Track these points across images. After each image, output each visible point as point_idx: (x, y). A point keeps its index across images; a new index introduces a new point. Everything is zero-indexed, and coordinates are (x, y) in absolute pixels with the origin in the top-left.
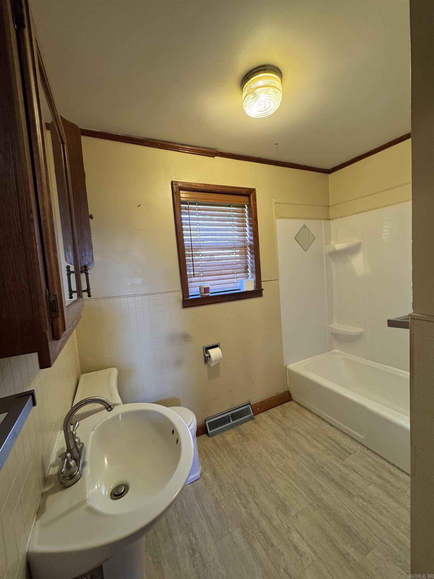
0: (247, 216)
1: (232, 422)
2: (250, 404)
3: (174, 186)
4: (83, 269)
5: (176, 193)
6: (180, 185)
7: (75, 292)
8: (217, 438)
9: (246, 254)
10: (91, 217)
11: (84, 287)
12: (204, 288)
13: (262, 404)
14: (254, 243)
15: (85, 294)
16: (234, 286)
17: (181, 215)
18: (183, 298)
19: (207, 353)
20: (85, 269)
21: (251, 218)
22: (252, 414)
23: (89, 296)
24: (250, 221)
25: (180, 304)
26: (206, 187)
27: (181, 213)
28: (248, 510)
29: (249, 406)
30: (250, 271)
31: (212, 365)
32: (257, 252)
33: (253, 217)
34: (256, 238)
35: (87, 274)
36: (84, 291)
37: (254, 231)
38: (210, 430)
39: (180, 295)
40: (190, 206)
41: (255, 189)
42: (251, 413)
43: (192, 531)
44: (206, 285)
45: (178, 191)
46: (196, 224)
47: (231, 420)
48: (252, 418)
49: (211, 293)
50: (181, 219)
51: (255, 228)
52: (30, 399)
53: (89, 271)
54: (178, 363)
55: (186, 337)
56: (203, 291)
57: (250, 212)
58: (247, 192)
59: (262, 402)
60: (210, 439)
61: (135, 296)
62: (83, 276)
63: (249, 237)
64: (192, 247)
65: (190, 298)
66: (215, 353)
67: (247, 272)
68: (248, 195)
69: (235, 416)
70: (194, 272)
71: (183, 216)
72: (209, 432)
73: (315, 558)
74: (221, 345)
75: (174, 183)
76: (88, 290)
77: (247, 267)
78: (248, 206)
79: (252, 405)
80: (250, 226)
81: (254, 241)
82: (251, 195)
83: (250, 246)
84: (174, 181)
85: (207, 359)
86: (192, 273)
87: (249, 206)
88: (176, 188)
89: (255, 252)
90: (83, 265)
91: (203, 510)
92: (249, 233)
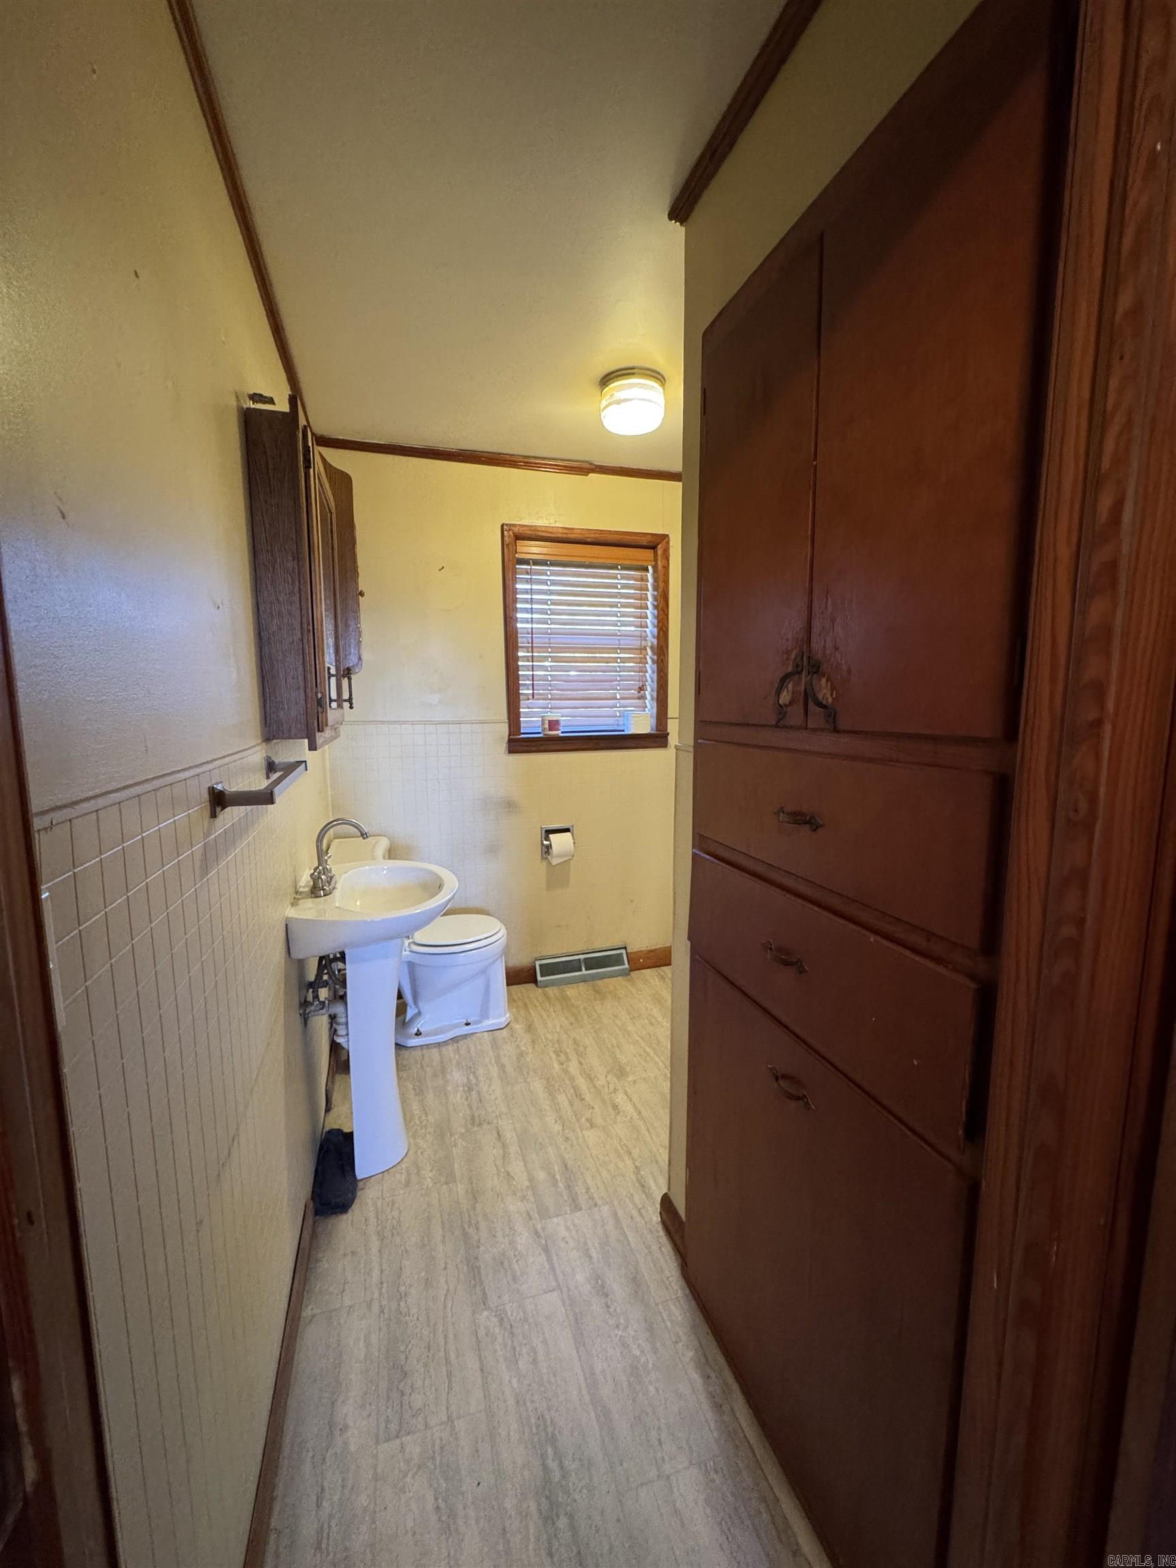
0: (650, 587)
1: (584, 972)
2: (625, 948)
3: (505, 533)
4: (346, 672)
5: (508, 545)
6: (516, 529)
7: (335, 701)
8: (551, 991)
9: (643, 661)
10: (361, 594)
11: (346, 696)
12: (550, 721)
13: (652, 954)
14: (658, 643)
15: (346, 705)
16: (612, 722)
17: (516, 583)
18: (509, 735)
19: (547, 839)
20: (348, 673)
21: (656, 593)
22: (627, 966)
23: (351, 707)
24: (655, 598)
25: (504, 746)
26: (566, 534)
27: (515, 581)
28: (564, 1067)
29: (624, 951)
30: (648, 697)
31: (555, 862)
32: (662, 660)
33: (660, 590)
34: (661, 632)
35: (350, 679)
36: (345, 701)
37: (660, 618)
38: (542, 976)
39: (504, 729)
40: (533, 567)
41: (668, 535)
42: (624, 964)
43: (474, 1073)
44: (553, 716)
45: (513, 542)
46: (545, 602)
47: (583, 969)
48: (625, 974)
49: (562, 732)
50: (515, 591)
51: (661, 612)
52: (304, 764)
53: (352, 676)
54: (492, 849)
55: (510, 806)
56: (547, 726)
57: (656, 580)
58: (651, 542)
59: (651, 951)
60: (540, 990)
61: (426, 723)
62: (345, 682)
63: (651, 630)
64: (532, 643)
65: (522, 736)
66: (559, 842)
67: (643, 698)
68: (654, 548)
69: (592, 964)
70: (533, 690)
71: (518, 586)
72: (539, 978)
73: (635, 1115)
74: (575, 830)
75: (505, 527)
76: (350, 700)
77: (641, 689)
78: (653, 567)
79: (631, 953)
80: (656, 607)
81: (658, 638)
82: (660, 546)
83: (652, 648)
84: (507, 525)
85: (547, 849)
86: (531, 692)
87: (655, 568)
88: (509, 536)
89: (658, 658)
90: (347, 666)
91: (498, 1058)
92: (651, 621)
